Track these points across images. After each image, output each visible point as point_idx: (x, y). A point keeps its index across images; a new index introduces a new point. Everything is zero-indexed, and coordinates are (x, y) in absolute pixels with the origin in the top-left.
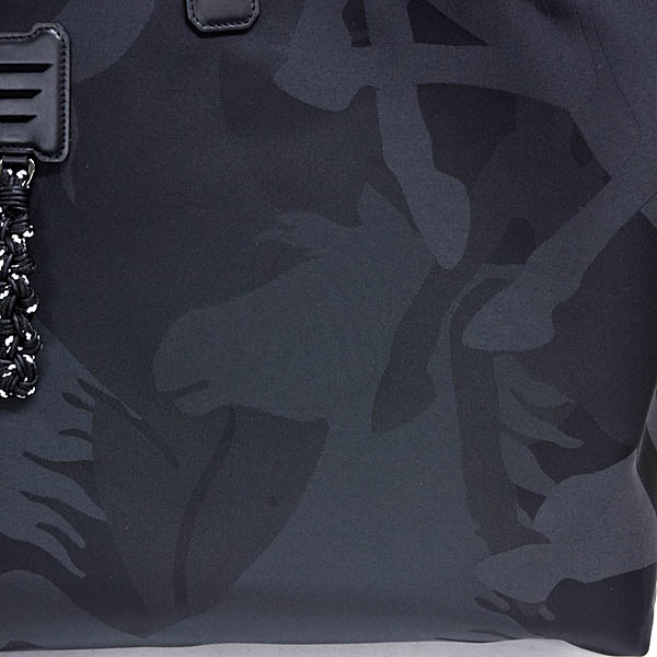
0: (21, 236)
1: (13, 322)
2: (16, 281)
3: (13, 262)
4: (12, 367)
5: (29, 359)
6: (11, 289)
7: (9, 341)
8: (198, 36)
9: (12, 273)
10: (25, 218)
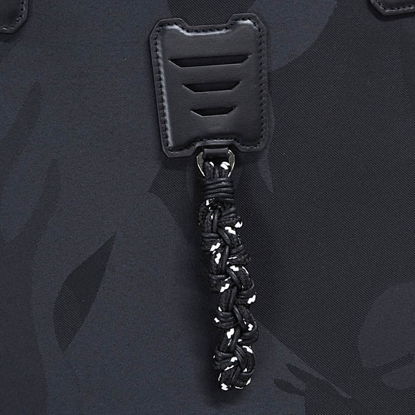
0: (233, 228)
1: (234, 314)
2: (236, 273)
3: (230, 254)
4: (234, 359)
5: (249, 350)
6: (231, 281)
7: (230, 334)
8: (379, 19)
9: (230, 265)
10: (233, 209)
